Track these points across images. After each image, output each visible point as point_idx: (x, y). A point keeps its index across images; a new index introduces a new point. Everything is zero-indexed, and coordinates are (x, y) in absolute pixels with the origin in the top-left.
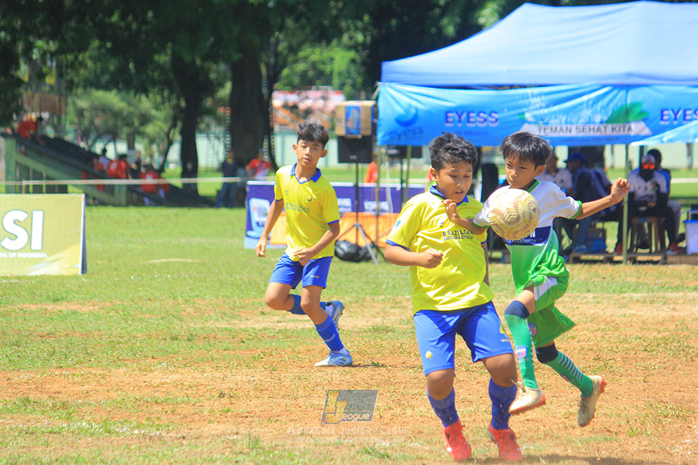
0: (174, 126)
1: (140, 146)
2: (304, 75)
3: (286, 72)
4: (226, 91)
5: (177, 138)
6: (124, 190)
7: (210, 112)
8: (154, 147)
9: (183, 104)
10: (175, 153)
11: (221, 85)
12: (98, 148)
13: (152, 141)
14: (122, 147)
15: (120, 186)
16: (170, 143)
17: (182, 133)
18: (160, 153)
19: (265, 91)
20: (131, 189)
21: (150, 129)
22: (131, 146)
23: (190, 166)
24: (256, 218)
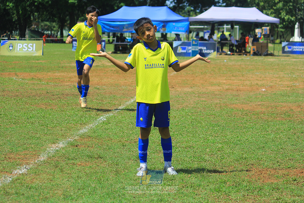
0: (59, 28)
1: (53, 32)
2: (83, 19)
3: (80, 18)
4: (68, 22)
7: (66, 26)
8: (55, 32)
9: (61, 24)
10: (59, 33)
11: (67, 21)
12: (45, 32)
13: (55, 31)
15: (49, 40)
16: (58, 32)
17: (60, 30)
19: (76, 22)
21: (55, 29)
22: (51, 32)
23: (62, 36)
24: (74, 45)
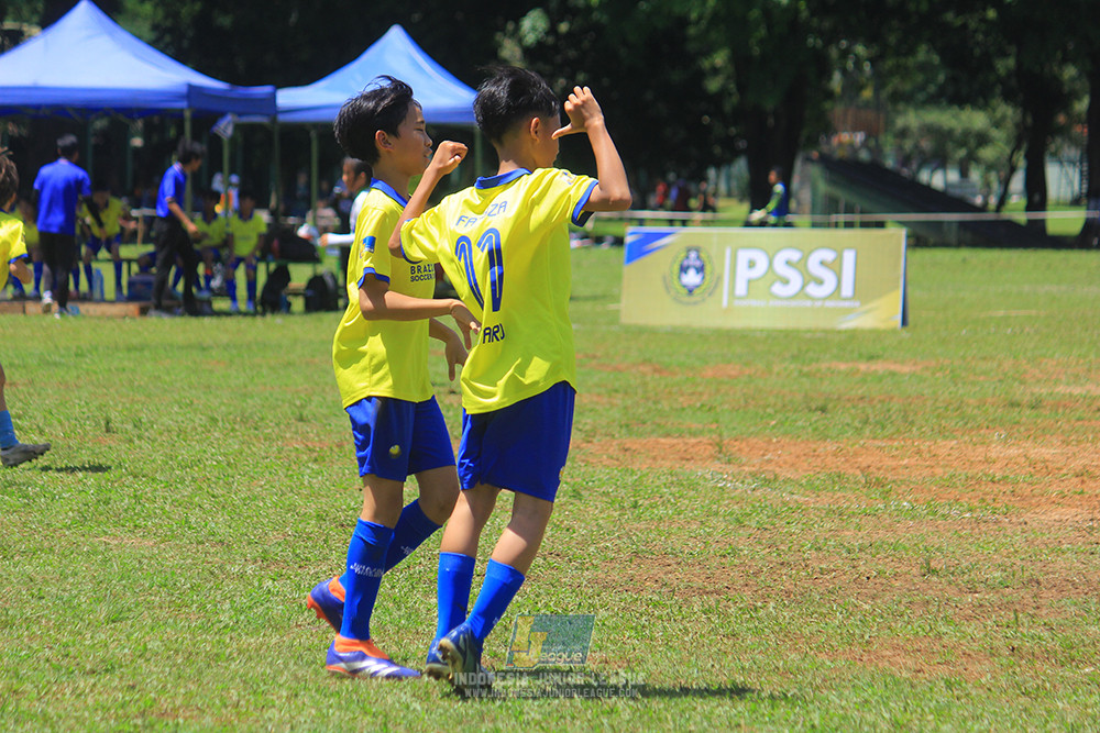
0: (1017, 148)
1: (975, 175)
4: (1082, 105)
5: (1022, 163)
6: (954, 228)
7: (1063, 131)
8: (993, 177)
9: (1029, 120)
10: (1018, 183)
12: (924, 176)
13: (990, 167)
14: (953, 176)
15: (950, 223)
16: (1013, 170)
17: (1027, 156)
18: (1000, 182)
20: (962, 225)
21: (987, 153)
22: (964, 174)
23: (1037, 198)
